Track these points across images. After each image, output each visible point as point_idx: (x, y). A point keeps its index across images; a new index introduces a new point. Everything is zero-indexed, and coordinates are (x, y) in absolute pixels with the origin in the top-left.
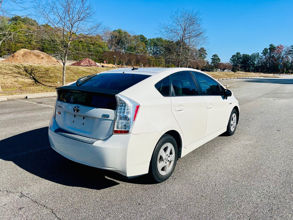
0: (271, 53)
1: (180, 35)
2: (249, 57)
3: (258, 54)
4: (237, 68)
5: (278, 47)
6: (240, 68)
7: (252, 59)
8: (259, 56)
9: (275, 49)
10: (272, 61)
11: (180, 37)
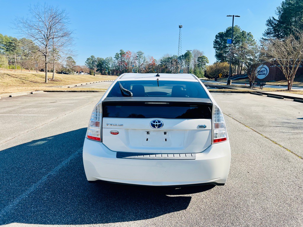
0: (122, 57)
1: (43, 32)
2: (103, 60)
3: (111, 58)
4: (93, 71)
5: (127, 53)
6: (97, 71)
7: (107, 63)
8: (112, 60)
9: (125, 55)
10: (123, 65)
11: (44, 36)
